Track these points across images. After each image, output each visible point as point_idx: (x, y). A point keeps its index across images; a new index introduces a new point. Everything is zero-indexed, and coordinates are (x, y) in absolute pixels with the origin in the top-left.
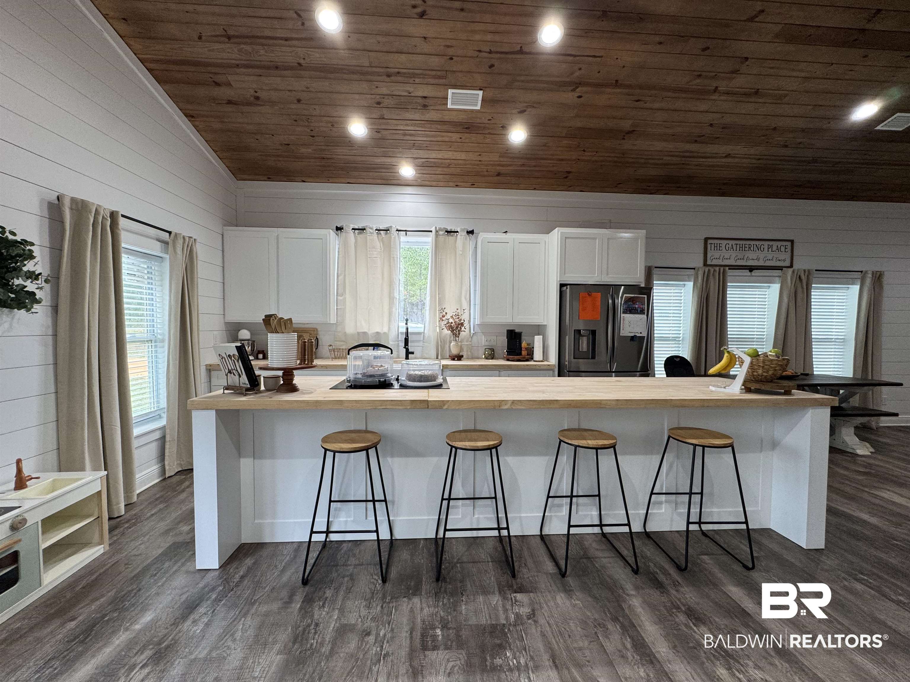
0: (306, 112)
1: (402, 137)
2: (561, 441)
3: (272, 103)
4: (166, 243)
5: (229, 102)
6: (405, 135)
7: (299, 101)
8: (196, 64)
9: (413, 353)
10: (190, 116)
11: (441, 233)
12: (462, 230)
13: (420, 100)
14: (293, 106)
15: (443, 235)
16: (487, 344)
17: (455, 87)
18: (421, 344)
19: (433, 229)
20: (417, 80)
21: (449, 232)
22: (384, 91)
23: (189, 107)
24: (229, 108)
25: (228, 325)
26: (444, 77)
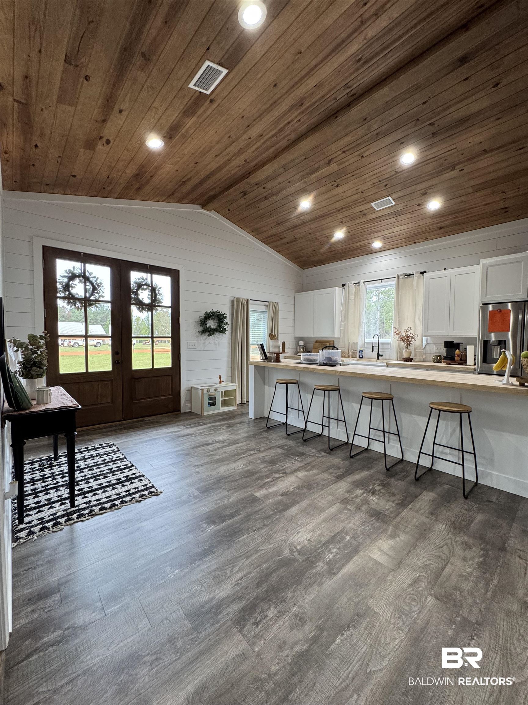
0: (315, 237)
1: (362, 231)
2: (363, 397)
3: (301, 238)
4: (267, 306)
5: (288, 243)
6: (363, 229)
7: (310, 234)
8: (274, 235)
9: (382, 356)
10: (279, 252)
11: (401, 277)
12: (417, 273)
13: (360, 213)
14: (309, 236)
15: (402, 278)
16: (437, 351)
17: (373, 201)
18: (389, 350)
19: (396, 276)
20: (353, 207)
21: (407, 275)
22: (340, 217)
23: (278, 249)
24: (289, 245)
25: (295, 338)
26: (365, 200)
